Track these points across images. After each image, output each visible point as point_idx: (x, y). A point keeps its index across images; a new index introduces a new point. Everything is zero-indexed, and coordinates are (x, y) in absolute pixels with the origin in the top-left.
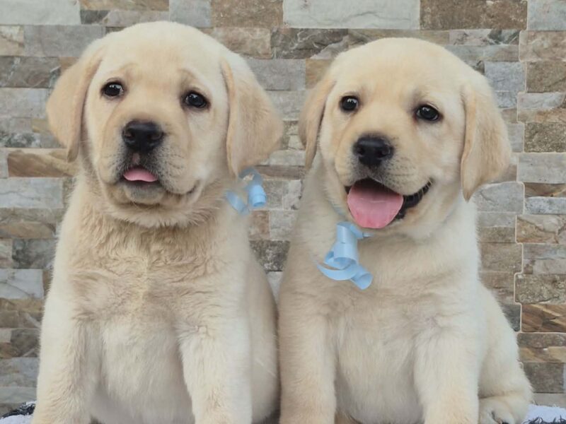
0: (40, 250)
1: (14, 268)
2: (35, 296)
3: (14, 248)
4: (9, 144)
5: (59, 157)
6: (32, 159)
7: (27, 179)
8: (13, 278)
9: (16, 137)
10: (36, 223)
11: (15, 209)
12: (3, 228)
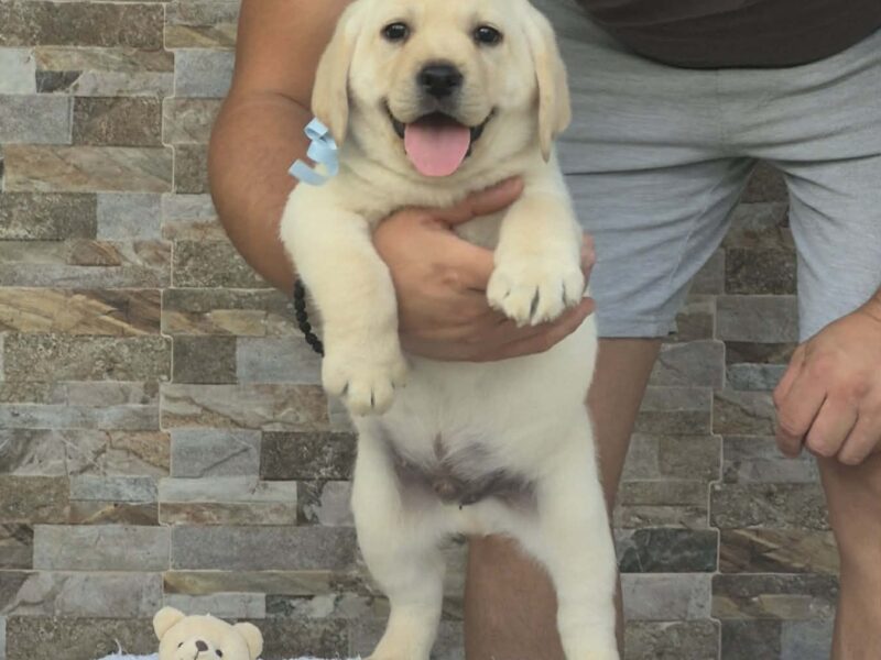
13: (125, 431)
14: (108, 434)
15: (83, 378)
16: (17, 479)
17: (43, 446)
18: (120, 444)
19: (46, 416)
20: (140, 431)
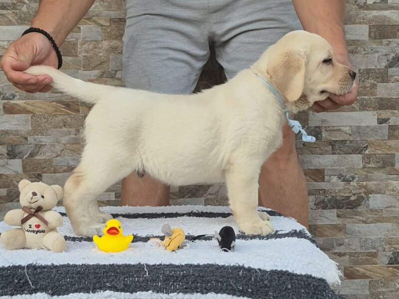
0: (20, 150)
1: (8, 159)
2: (19, 172)
3: (7, 149)
4: (4, 98)
5: (28, 104)
6: (15, 106)
7: (12, 115)
8: (7, 164)
9: (7, 95)
10: (17, 136)
11: (7, 130)
12: (1, 139)
13: (70, 144)
14: (64, 145)
15: (57, 128)
16: (36, 160)
17: (45, 149)
18: (69, 148)
19: (45, 140)
20: (74, 144)
